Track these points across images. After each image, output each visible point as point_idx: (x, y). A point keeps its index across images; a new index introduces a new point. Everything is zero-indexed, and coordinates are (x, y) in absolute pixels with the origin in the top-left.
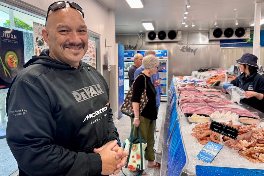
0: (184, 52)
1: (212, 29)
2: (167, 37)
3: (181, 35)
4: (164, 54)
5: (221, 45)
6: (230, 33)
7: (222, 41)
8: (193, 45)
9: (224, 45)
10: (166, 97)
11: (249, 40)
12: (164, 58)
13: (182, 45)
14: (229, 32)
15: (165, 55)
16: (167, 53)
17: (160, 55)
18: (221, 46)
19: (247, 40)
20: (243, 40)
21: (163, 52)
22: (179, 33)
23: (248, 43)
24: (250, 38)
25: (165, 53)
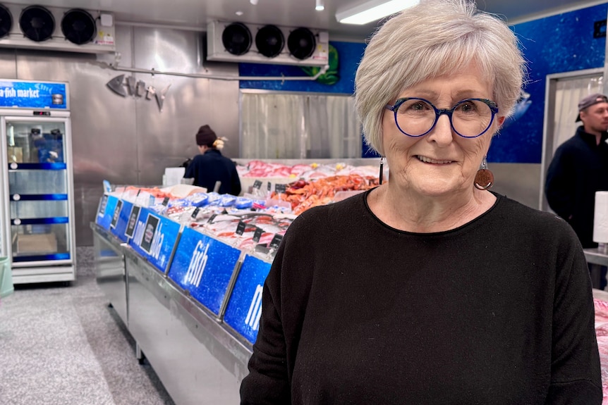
0: (123, 96)
1: (220, 21)
2: (59, 32)
3: (112, 31)
4: (53, 98)
5: (241, 82)
6: (274, 41)
7: (245, 69)
8: (153, 74)
9: (252, 81)
10: (69, 265)
11: (323, 72)
12: (53, 113)
13: (114, 69)
14: (269, 38)
15: (57, 101)
16: (63, 93)
17: (38, 102)
18: (243, 84)
19: (314, 71)
20: (304, 70)
21: (45, 88)
22: (107, 21)
23: (317, 81)
24: (329, 64)
25: (58, 96)
